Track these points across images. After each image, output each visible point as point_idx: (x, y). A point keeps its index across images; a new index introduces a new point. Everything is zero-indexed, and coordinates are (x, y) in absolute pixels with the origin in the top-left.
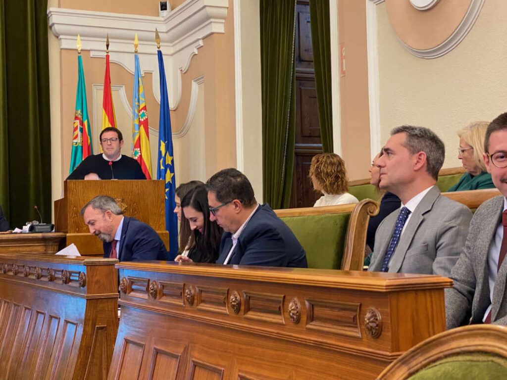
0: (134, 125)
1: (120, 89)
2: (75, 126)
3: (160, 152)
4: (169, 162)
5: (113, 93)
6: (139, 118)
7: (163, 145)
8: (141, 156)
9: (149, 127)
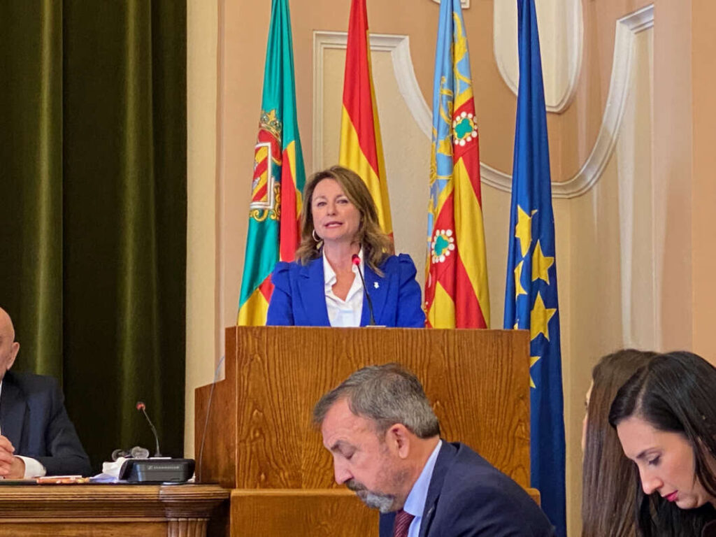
0: (436, 158)
1: (395, 47)
2: (260, 159)
3: (515, 243)
4: (541, 273)
5: (374, 58)
6: (452, 138)
7: (524, 220)
8: (455, 253)
9: (481, 164)
